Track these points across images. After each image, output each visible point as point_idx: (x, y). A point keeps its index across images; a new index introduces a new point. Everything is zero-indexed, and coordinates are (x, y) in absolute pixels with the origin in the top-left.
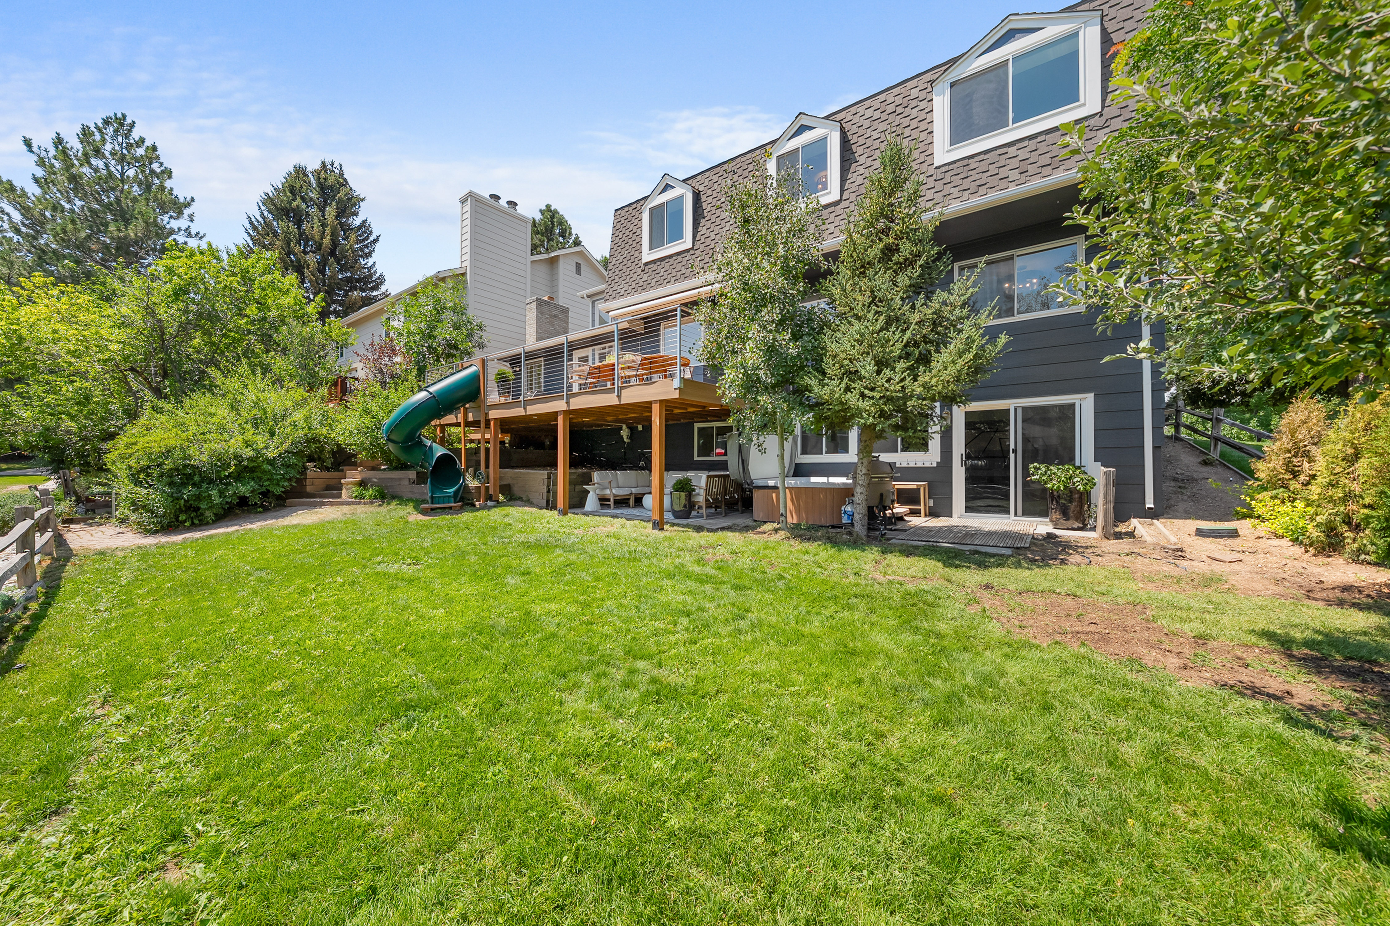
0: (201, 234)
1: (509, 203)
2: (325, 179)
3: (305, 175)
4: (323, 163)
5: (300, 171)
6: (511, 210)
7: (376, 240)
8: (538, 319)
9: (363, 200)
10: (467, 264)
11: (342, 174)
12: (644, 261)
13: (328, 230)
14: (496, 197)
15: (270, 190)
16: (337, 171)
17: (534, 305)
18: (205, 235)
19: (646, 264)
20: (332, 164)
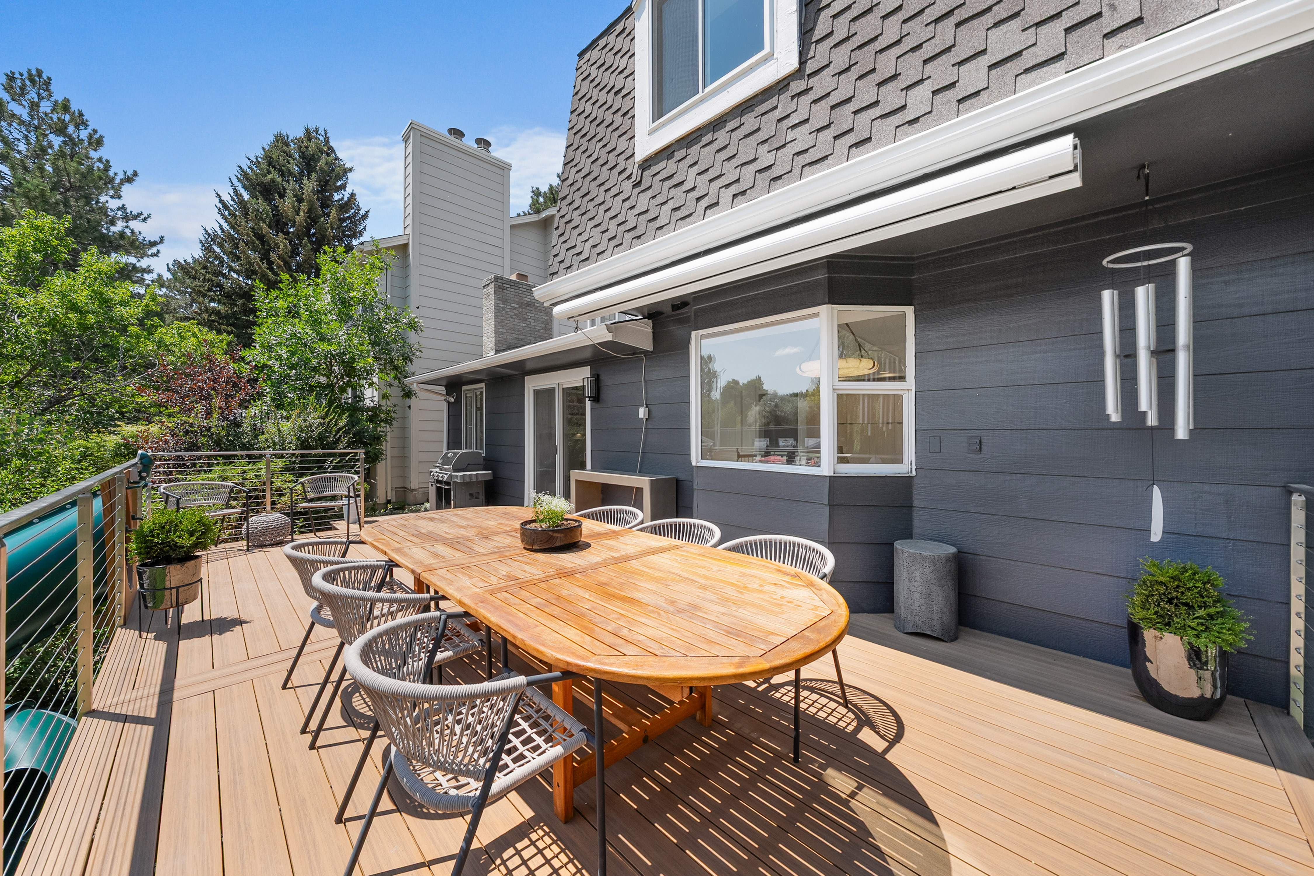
0: (145, 215)
1: (479, 141)
2: (307, 147)
3: (287, 145)
4: (307, 130)
5: (281, 141)
6: (481, 152)
7: (365, 216)
8: (498, 311)
9: (351, 170)
10: (409, 231)
11: (327, 141)
12: (640, 156)
13: (304, 206)
14: (457, 133)
15: (245, 164)
16: (321, 138)
17: (491, 289)
18: (149, 216)
19: (646, 164)
20: (317, 131)
